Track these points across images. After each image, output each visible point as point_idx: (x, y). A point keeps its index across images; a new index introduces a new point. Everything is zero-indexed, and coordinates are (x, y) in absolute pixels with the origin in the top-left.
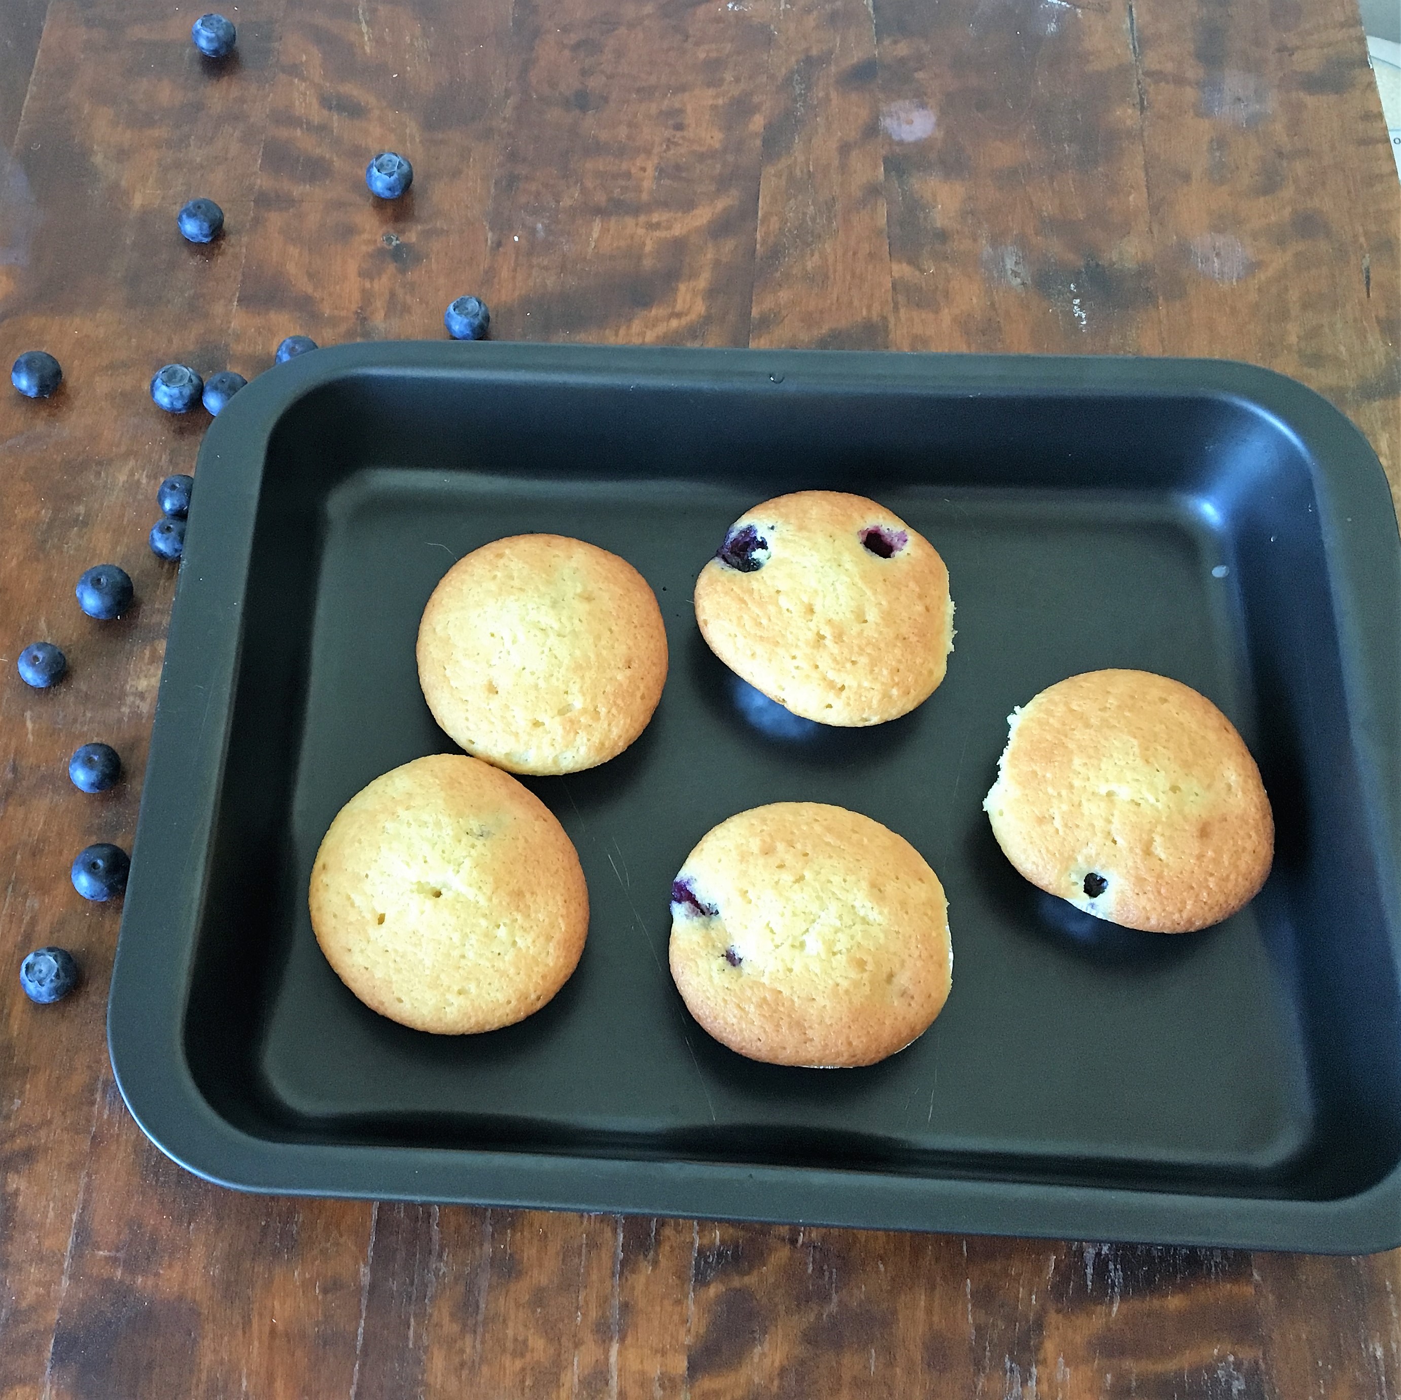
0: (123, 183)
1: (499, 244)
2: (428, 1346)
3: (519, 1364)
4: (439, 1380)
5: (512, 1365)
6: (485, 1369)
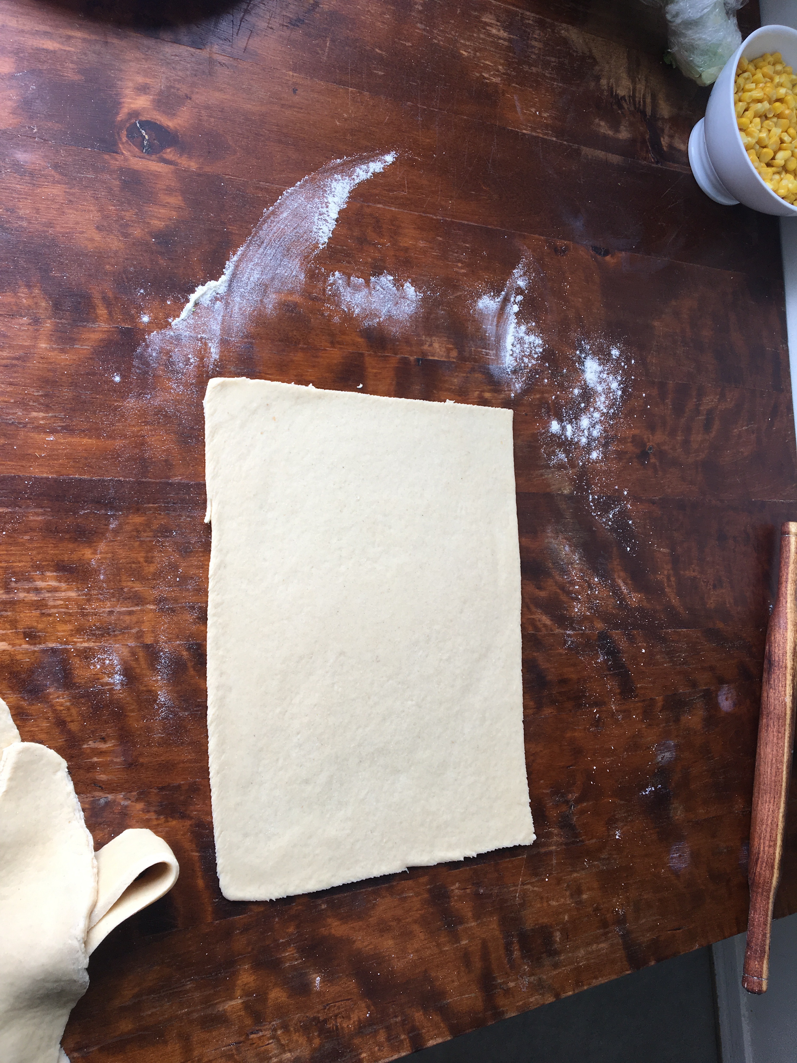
0: (663, 316)
1: (654, 503)
2: (146, 514)
3: (142, 560)
4: (131, 521)
5: (141, 557)
6: (138, 543)
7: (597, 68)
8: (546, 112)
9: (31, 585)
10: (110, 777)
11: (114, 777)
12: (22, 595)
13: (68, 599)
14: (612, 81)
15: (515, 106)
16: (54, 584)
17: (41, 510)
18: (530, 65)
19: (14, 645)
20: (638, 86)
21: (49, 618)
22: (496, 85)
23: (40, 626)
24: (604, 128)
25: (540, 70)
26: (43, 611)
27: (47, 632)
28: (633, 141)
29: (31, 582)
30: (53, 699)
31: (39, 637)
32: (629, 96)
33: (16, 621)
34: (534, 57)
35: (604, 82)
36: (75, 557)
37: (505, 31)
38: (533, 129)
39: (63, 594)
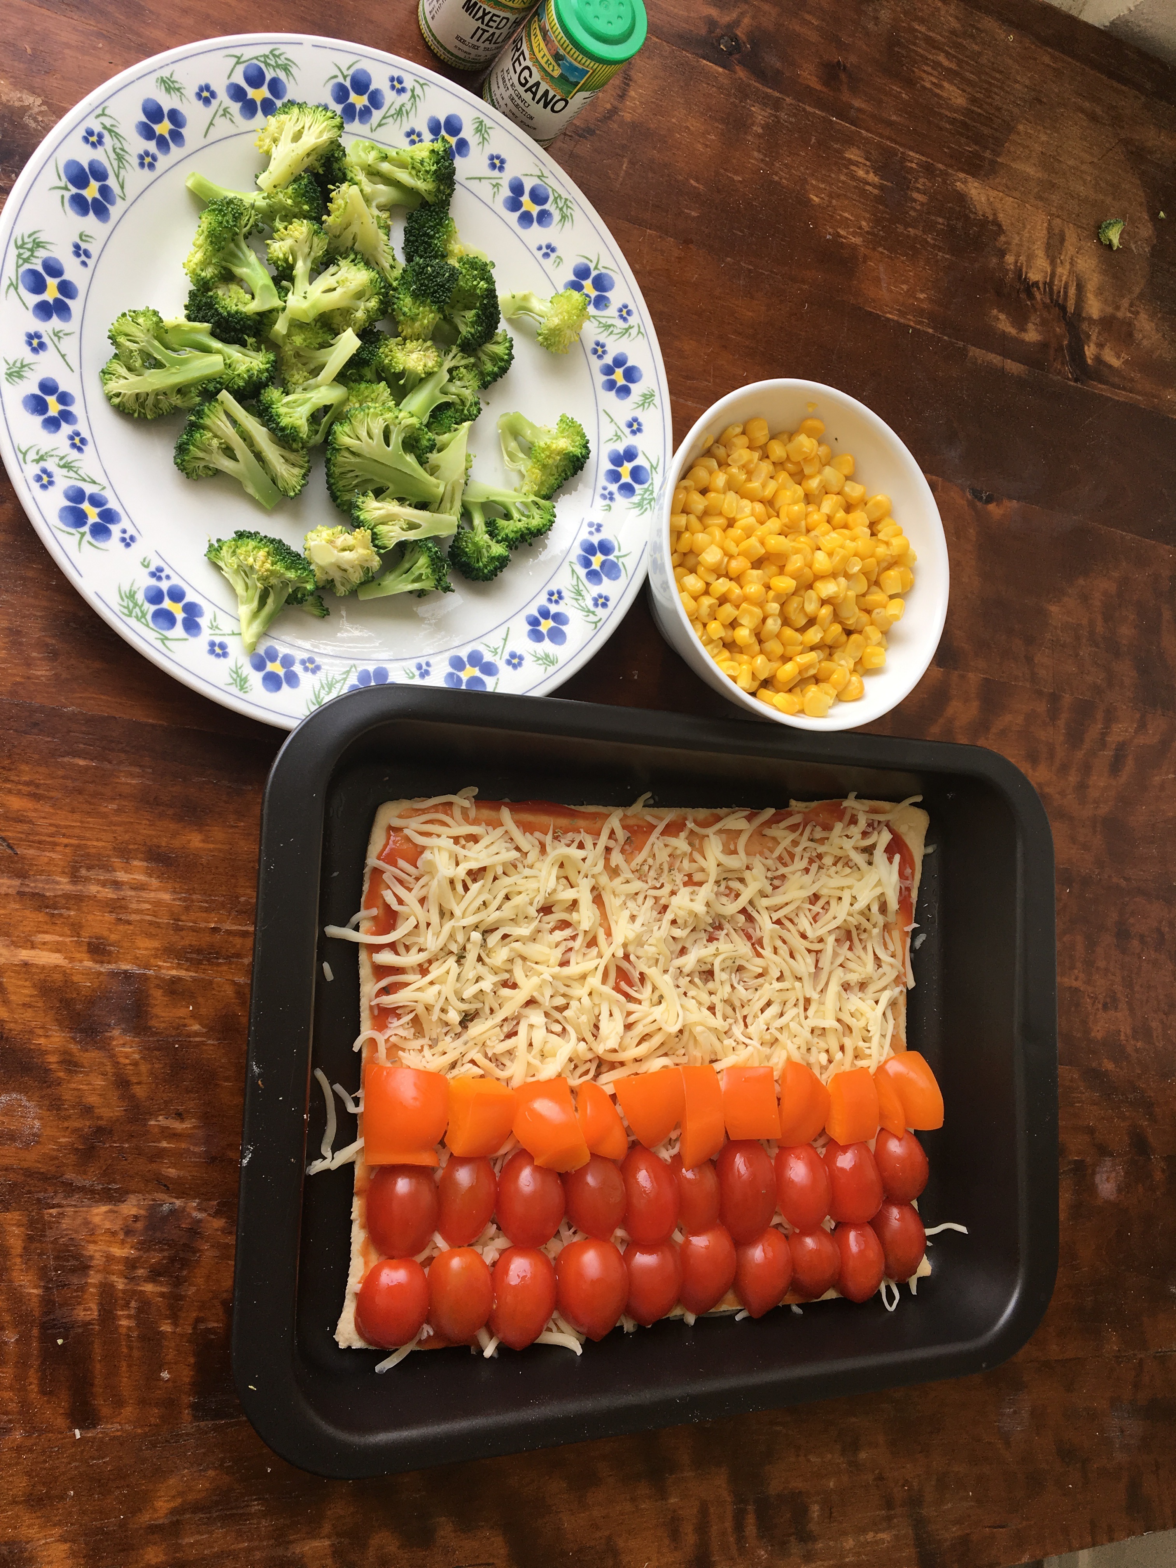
7: (1003, 238)
8: (922, 291)
9: (108, 876)
10: (182, 1173)
11: (187, 1175)
12: (93, 889)
13: (158, 903)
14: (1022, 258)
15: (878, 280)
16: (142, 878)
17: (137, 770)
18: (907, 225)
19: (71, 959)
20: (1059, 270)
21: (127, 927)
22: (854, 248)
23: (113, 937)
24: (1004, 324)
25: (919, 233)
26: (120, 916)
27: (122, 947)
28: (1044, 346)
29: (110, 872)
30: (117, 1046)
31: (110, 953)
32: (1045, 283)
33: (81, 926)
34: (912, 213)
35: (1010, 259)
36: (177, 843)
37: (876, 174)
38: (902, 314)
39: (152, 895)
